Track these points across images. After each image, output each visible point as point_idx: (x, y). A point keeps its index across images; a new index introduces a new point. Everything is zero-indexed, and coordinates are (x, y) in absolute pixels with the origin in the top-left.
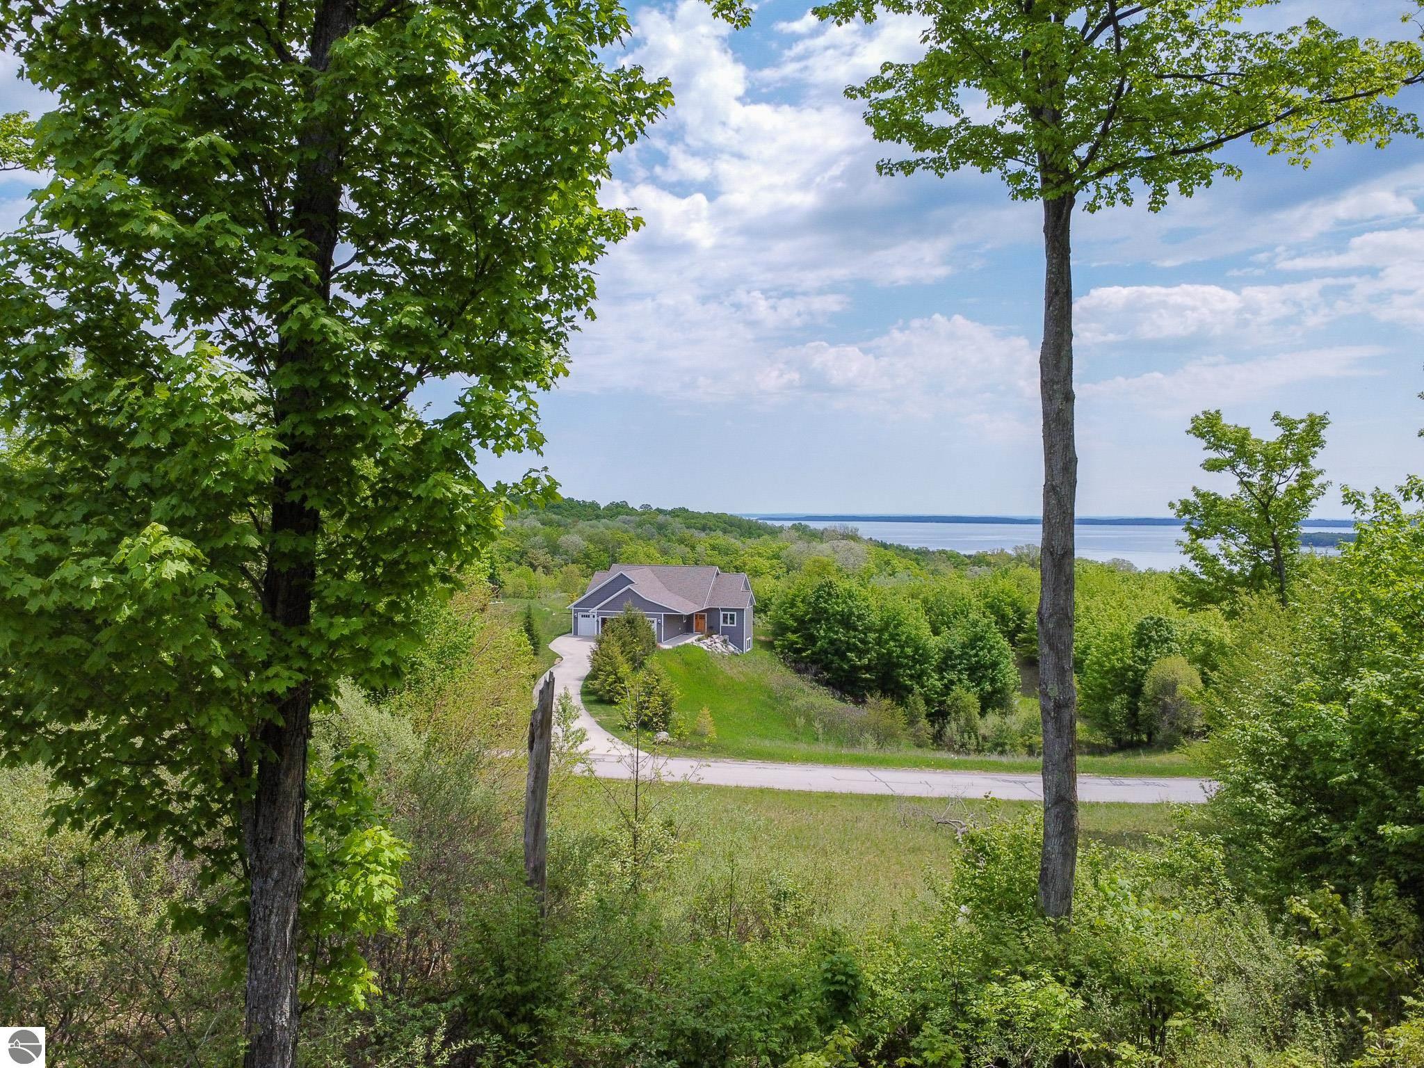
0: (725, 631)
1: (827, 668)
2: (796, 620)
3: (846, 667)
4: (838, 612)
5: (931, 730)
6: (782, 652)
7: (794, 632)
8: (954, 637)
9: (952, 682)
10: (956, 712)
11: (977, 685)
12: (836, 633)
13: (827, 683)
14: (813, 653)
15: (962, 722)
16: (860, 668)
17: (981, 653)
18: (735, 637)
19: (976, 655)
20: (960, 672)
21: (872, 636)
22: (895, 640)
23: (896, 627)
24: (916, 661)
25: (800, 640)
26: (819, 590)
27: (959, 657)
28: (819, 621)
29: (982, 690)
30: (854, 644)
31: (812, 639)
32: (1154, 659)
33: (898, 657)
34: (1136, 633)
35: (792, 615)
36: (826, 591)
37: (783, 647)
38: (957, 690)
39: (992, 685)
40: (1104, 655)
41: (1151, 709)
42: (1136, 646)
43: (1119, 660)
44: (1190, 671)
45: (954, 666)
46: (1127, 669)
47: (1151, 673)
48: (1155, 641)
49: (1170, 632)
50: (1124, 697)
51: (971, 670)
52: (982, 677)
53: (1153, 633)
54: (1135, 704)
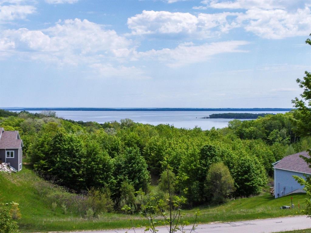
0: (8, 161)
1: (60, 177)
2: (44, 154)
3: (71, 175)
4: (66, 149)
5: (113, 204)
6: (38, 170)
7: (44, 160)
8: (121, 158)
9: (121, 180)
10: (124, 194)
11: (132, 181)
12: (66, 159)
13: (61, 184)
14: (54, 170)
15: (127, 199)
16: (78, 176)
17: (134, 165)
18: (13, 163)
19: (132, 166)
20: (125, 175)
21: (83, 160)
22: (94, 161)
23: (95, 155)
24: (104, 171)
25: (47, 164)
26: (55, 138)
27: (124, 168)
28: (56, 154)
29: (134, 183)
30: (75, 165)
31: (53, 163)
32: (210, 164)
33: (96, 169)
34: (200, 153)
35: (42, 151)
36: (59, 138)
37: (38, 167)
38: (124, 184)
39: (139, 180)
40: (188, 163)
41: (210, 187)
42: (201, 159)
43: (195, 166)
44: (226, 168)
45: (122, 172)
46: (198, 169)
47: (210, 171)
48: (209, 156)
49: (215, 152)
50: (198, 182)
51: (130, 173)
52: (135, 176)
53: (208, 153)
54: (203, 185)
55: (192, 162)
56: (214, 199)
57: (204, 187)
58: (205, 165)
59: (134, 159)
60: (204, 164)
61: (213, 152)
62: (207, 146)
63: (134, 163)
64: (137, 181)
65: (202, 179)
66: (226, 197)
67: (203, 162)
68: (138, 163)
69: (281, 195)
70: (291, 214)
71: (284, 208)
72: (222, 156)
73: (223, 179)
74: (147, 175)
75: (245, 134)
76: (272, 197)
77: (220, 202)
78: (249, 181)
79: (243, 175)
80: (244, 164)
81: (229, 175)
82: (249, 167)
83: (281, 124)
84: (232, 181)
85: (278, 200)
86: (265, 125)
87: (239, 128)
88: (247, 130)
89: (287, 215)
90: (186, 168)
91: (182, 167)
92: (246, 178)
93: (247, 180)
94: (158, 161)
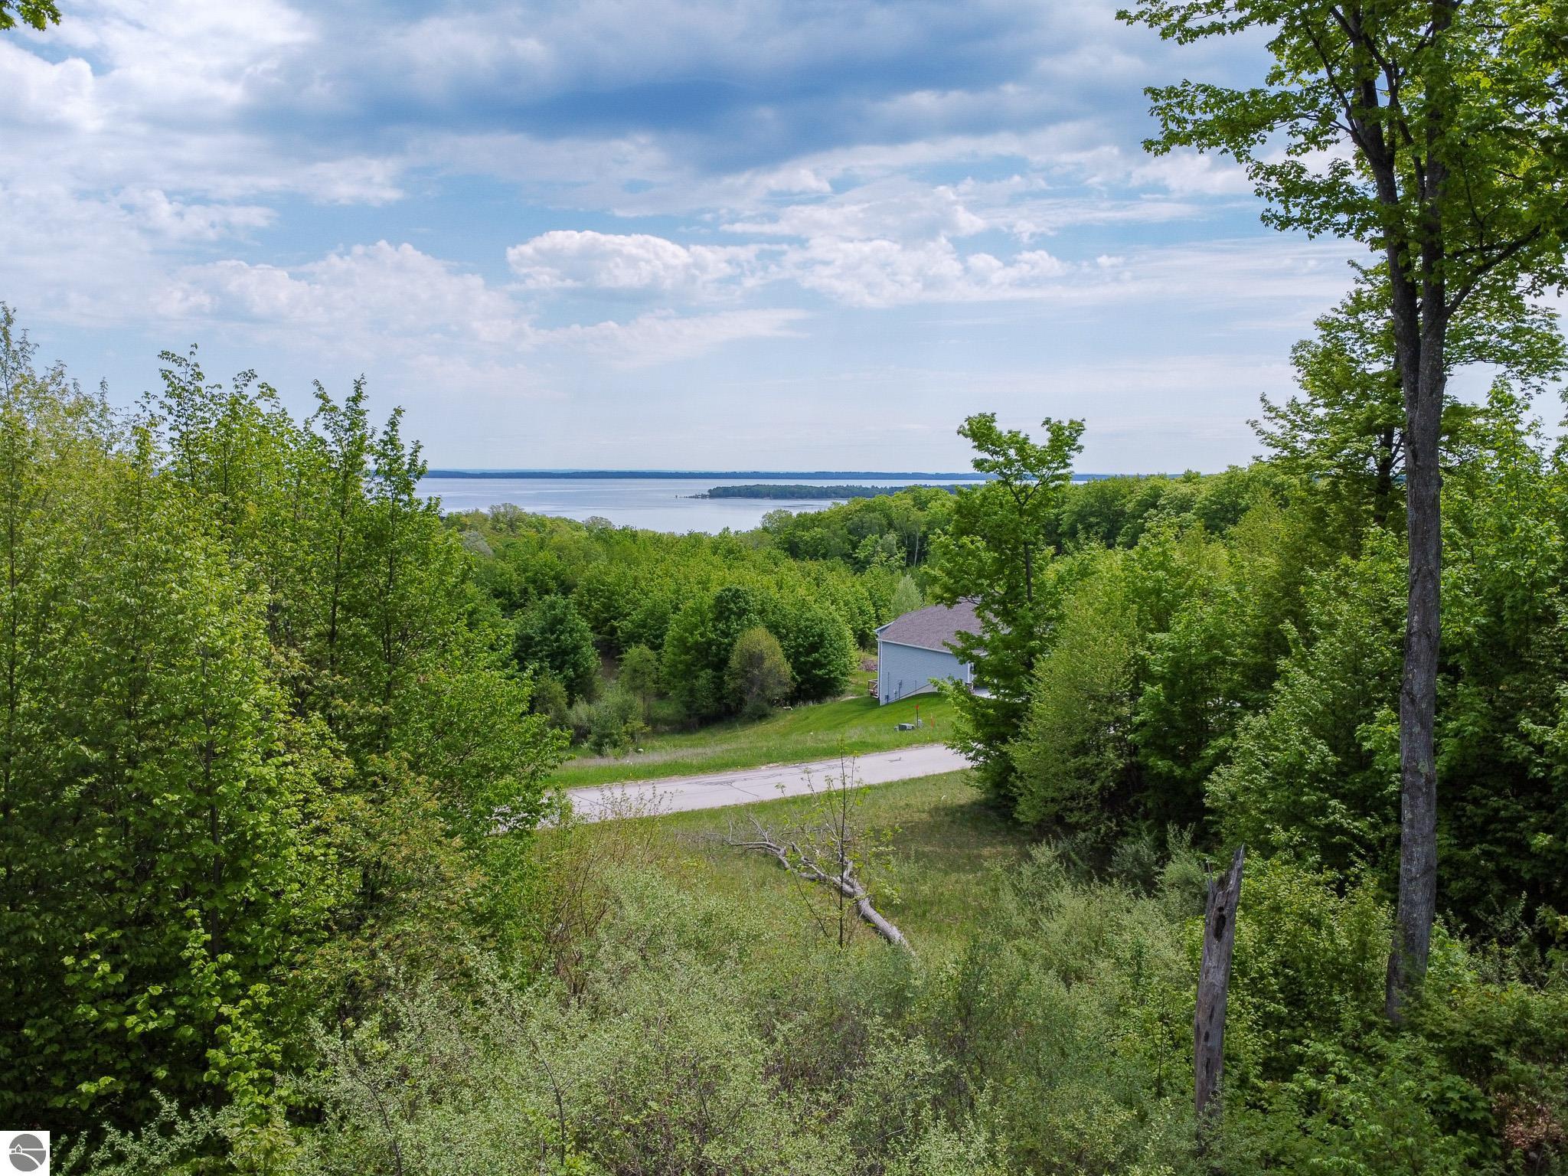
8: (531, 621)
11: (561, 672)
17: (562, 637)
19: (557, 640)
27: (538, 643)
29: (565, 676)
32: (737, 631)
34: (715, 606)
39: (575, 670)
40: (686, 630)
41: (739, 681)
42: (717, 619)
43: (702, 635)
44: (773, 641)
45: (535, 654)
46: (710, 643)
47: (737, 646)
48: (735, 613)
49: (747, 603)
50: (709, 671)
51: (552, 656)
52: (564, 663)
53: (732, 605)
54: (721, 678)
55: (696, 627)
56: (747, 709)
57: (723, 682)
58: (726, 634)
59: (561, 621)
60: (723, 632)
61: (742, 604)
62: (729, 590)
63: (562, 633)
64: (571, 673)
65: (720, 664)
66: (771, 703)
67: (721, 626)
68: (572, 630)
69: (893, 698)
70: (919, 742)
71: (903, 728)
72: (761, 612)
73: (767, 664)
74: (591, 657)
75: (801, 546)
76: (872, 702)
77: (761, 716)
78: (821, 666)
79: (808, 653)
80: (811, 627)
81: (780, 656)
82: (821, 635)
83: (884, 522)
84: (787, 668)
85: (886, 709)
86: (849, 523)
87: (789, 530)
88: (807, 536)
89: (909, 744)
90: (682, 641)
91: (674, 638)
92: (816, 660)
93: (816, 664)
94: (609, 620)
